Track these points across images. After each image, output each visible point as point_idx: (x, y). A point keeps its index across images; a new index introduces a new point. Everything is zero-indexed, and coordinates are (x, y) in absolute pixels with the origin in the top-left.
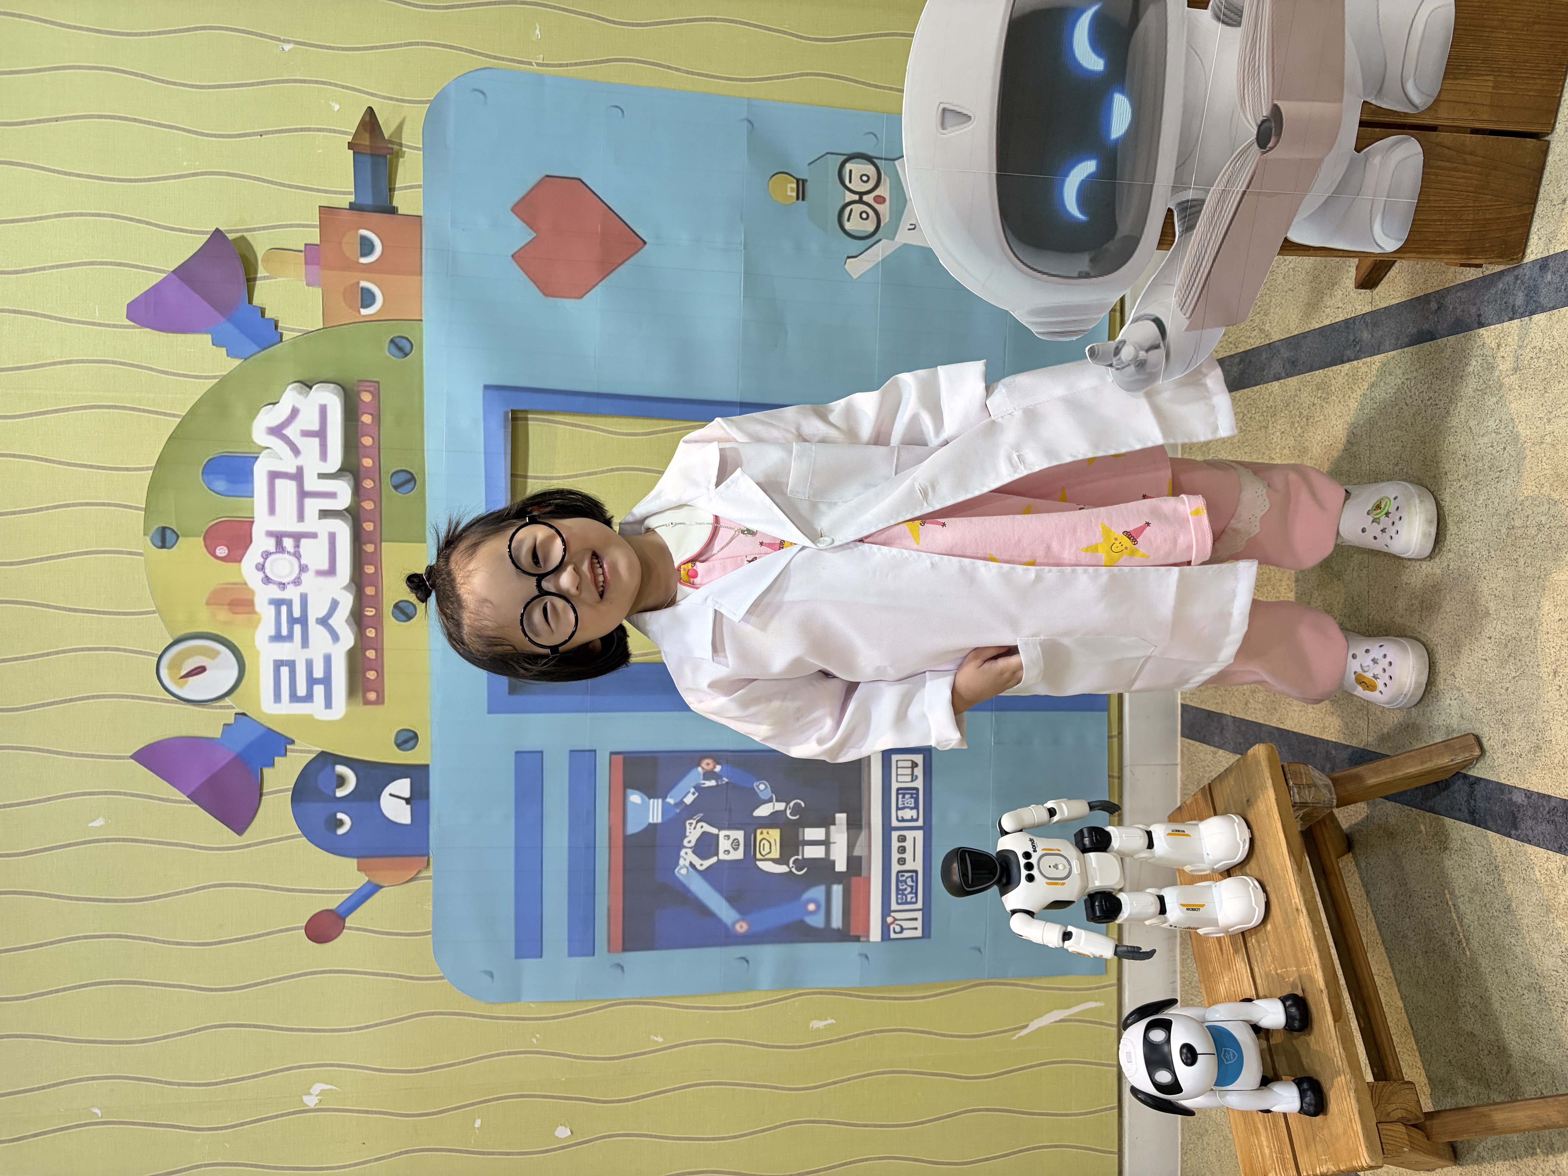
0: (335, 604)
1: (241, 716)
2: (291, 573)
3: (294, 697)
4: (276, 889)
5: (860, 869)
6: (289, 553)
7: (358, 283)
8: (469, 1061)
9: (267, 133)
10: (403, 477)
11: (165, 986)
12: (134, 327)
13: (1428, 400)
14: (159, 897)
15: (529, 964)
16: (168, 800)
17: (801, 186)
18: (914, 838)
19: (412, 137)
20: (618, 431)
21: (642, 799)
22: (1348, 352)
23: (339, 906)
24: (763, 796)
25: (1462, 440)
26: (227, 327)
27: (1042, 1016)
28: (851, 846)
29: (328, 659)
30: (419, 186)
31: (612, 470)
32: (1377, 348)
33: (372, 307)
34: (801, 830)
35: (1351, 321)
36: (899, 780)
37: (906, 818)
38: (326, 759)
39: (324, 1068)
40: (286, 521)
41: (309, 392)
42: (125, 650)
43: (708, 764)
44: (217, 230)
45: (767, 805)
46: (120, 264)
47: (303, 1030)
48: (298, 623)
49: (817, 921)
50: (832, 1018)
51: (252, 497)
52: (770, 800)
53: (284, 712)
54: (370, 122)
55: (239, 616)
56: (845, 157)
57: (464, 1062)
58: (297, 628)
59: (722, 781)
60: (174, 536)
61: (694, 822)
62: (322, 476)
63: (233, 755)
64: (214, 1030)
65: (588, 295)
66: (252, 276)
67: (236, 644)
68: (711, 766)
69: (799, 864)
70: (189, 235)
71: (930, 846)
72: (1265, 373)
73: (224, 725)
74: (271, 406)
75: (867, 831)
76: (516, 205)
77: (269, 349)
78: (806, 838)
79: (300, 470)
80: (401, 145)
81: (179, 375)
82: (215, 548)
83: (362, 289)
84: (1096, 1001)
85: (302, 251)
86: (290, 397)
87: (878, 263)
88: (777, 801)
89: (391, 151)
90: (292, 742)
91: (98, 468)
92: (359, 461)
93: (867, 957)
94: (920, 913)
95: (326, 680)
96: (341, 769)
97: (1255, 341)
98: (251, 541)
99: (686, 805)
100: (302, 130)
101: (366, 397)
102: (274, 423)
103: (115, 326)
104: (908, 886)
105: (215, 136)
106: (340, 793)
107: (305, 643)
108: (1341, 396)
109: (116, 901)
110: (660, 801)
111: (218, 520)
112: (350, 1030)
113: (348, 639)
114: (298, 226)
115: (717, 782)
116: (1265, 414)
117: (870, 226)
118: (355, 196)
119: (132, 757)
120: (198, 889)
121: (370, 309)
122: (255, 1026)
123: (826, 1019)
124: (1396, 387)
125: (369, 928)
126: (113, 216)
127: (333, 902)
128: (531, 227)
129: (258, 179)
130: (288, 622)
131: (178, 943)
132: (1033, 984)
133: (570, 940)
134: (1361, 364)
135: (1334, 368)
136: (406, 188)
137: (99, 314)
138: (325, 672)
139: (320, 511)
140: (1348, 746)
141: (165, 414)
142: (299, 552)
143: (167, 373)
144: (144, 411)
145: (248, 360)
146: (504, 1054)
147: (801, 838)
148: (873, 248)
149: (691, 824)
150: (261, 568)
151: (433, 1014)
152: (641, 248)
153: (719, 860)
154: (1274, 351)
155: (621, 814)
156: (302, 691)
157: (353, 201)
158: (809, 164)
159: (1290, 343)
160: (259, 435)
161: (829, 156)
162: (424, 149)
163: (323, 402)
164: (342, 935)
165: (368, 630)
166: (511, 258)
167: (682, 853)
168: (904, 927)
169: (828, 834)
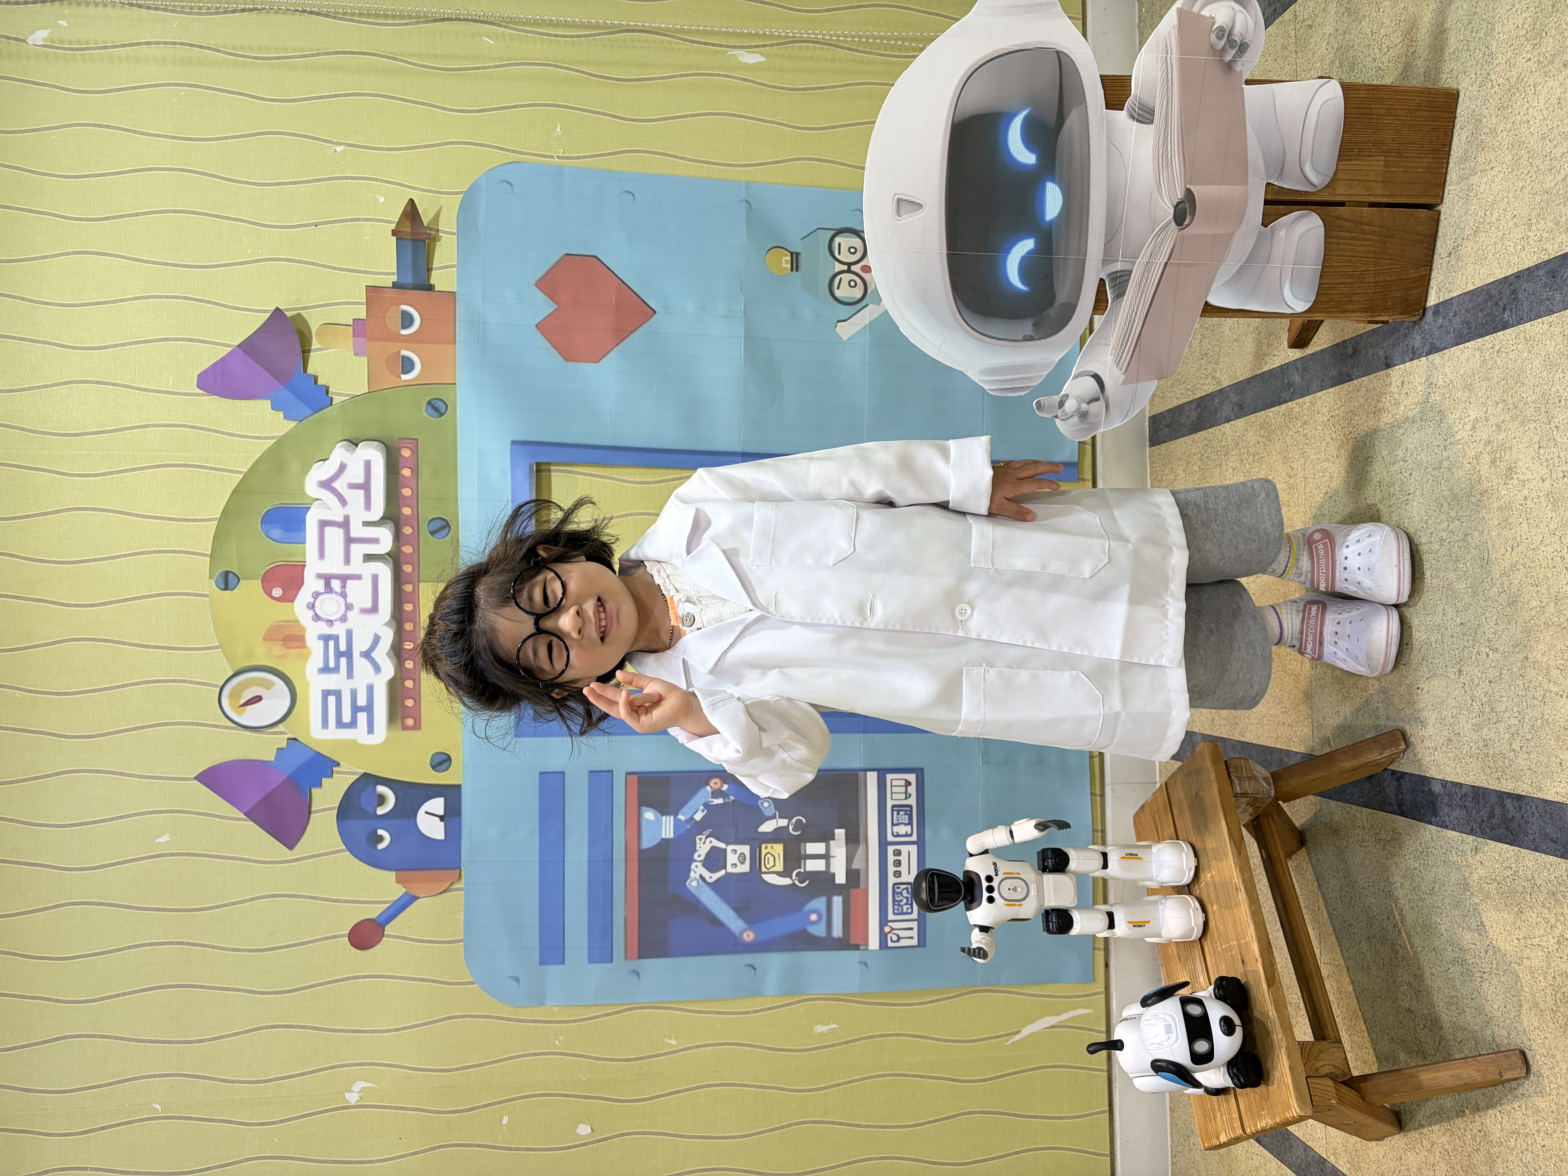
0: (377, 639)
1: (292, 741)
2: (337, 612)
3: (340, 724)
4: (323, 899)
5: (859, 881)
6: (336, 593)
7: (399, 352)
8: (497, 1061)
9: (321, 223)
10: (439, 524)
11: (221, 990)
12: (203, 395)
13: (1349, 434)
14: (218, 907)
15: (552, 970)
16: (227, 818)
17: (795, 258)
18: (909, 852)
19: (448, 224)
20: (632, 479)
21: (656, 816)
22: (1284, 395)
23: (379, 915)
24: (767, 813)
25: (1377, 468)
26: (284, 394)
27: (1033, 1023)
28: (849, 859)
29: (370, 689)
30: (453, 266)
31: (626, 515)
32: (1306, 389)
33: (412, 373)
34: (802, 845)
35: (1285, 367)
36: (894, 798)
37: (900, 833)
38: (368, 780)
39: (365, 1067)
40: (334, 564)
41: (355, 449)
42: (191, 682)
43: (716, 783)
44: (277, 309)
45: (770, 821)
46: (191, 340)
47: (346, 1031)
48: (344, 656)
49: (819, 931)
50: (834, 1023)
51: (304, 543)
52: (774, 817)
53: (331, 737)
54: (411, 212)
55: (292, 650)
56: (834, 232)
57: (493, 1062)
58: (343, 661)
59: (729, 799)
60: (236, 579)
61: (704, 837)
62: (366, 524)
63: (285, 776)
64: (265, 1030)
65: (604, 359)
66: (307, 348)
67: (289, 675)
68: (719, 785)
69: (802, 877)
70: (252, 313)
71: (924, 860)
72: (1218, 416)
73: (278, 749)
74: (322, 462)
75: (864, 845)
76: (540, 280)
77: (321, 412)
78: (808, 852)
79: (347, 518)
80: (438, 231)
81: (242, 436)
82: (272, 590)
83: (403, 357)
84: (1085, 1008)
85: (350, 326)
86: (339, 454)
87: (866, 326)
88: (780, 817)
89: (429, 237)
90: (338, 765)
91: (170, 519)
92: (399, 510)
93: (866, 965)
94: (916, 923)
95: (369, 709)
96: (381, 789)
97: (1208, 388)
98: (303, 583)
99: (696, 821)
100: (351, 220)
101: (406, 453)
102: (324, 477)
103: (186, 394)
104: (905, 897)
105: (276, 227)
106: (381, 811)
107: (350, 674)
108: (1280, 434)
109: (178, 910)
110: (672, 817)
111: (274, 565)
112: (389, 1031)
113: (389, 670)
114: (347, 303)
115: (724, 800)
116: (1219, 453)
117: (858, 293)
118: (398, 276)
119: (196, 778)
120: (253, 899)
121: (409, 374)
122: (302, 1027)
123: (829, 1024)
124: (1323, 424)
125: (406, 936)
126: (186, 298)
127: (374, 912)
128: (553, 300)
129: (313, 264)
130: (335, 655)
131: (234, 950)
132: (1025, 992)
133: (590, 949)
134: (1294, 404)
135: (1273, 409)
136: (442, 268)
137: (173, 383)
138: (367, 701)
139: (365, 555)
140: (1297, 752)
141: (230, 471)
142: (345, 592)
143: (231, 435)
144: (211, 468)
145: (302, 422)
146: (530, 1055)
147: (803, 853)
148: (861, 312)
149: (700, 839)
150: (311, 606)
151: (464, 1016)
152: (651, 317)
153: (727, 873)
154: (1225, 395)
155: (636, 830)
156: (347, 718)
157: (395, 280)
158: (802, 239)
159: (1237, 389)
160: (311, 488)
161: (820, 231)
162: (458, 234)
163: (367, 458)
164: (381, 942)
165: (406, 662)
166: (535, 327)
167: (693, 866)
168: (901, 936)
169: (828, 848)
